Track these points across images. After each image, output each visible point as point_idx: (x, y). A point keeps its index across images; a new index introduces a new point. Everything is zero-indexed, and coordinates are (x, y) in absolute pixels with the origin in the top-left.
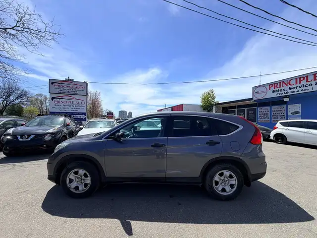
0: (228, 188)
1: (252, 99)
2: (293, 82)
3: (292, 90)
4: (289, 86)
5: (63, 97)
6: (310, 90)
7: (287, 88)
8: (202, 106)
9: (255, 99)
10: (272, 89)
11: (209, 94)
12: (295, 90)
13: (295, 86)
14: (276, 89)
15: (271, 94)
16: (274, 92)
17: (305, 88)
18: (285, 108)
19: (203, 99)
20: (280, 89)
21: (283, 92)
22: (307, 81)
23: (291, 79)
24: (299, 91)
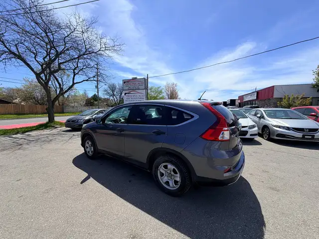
0: (171, 183)
5: (131, 92)
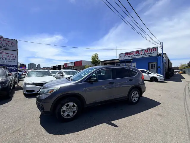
1: (118, 59)
2: (134, 53)
3: (134, 57)
4: (133, 55)
6: (139, 57)
7: (132, 55)
8: (92, 62)
9: (120, 59)
10: (127, 55)
11: (95, 55)
12: (135, 57)
13: (135, 55)
14: (128, 56)
15: (126, 58)
16: (127, 57)
17: (138, 56)
18: (130, 64)
19: (92, 58)
20: (130, 56)
21: (131, 57)
22: (139, 53)
23: (133, 52)
24: (136, 57)
